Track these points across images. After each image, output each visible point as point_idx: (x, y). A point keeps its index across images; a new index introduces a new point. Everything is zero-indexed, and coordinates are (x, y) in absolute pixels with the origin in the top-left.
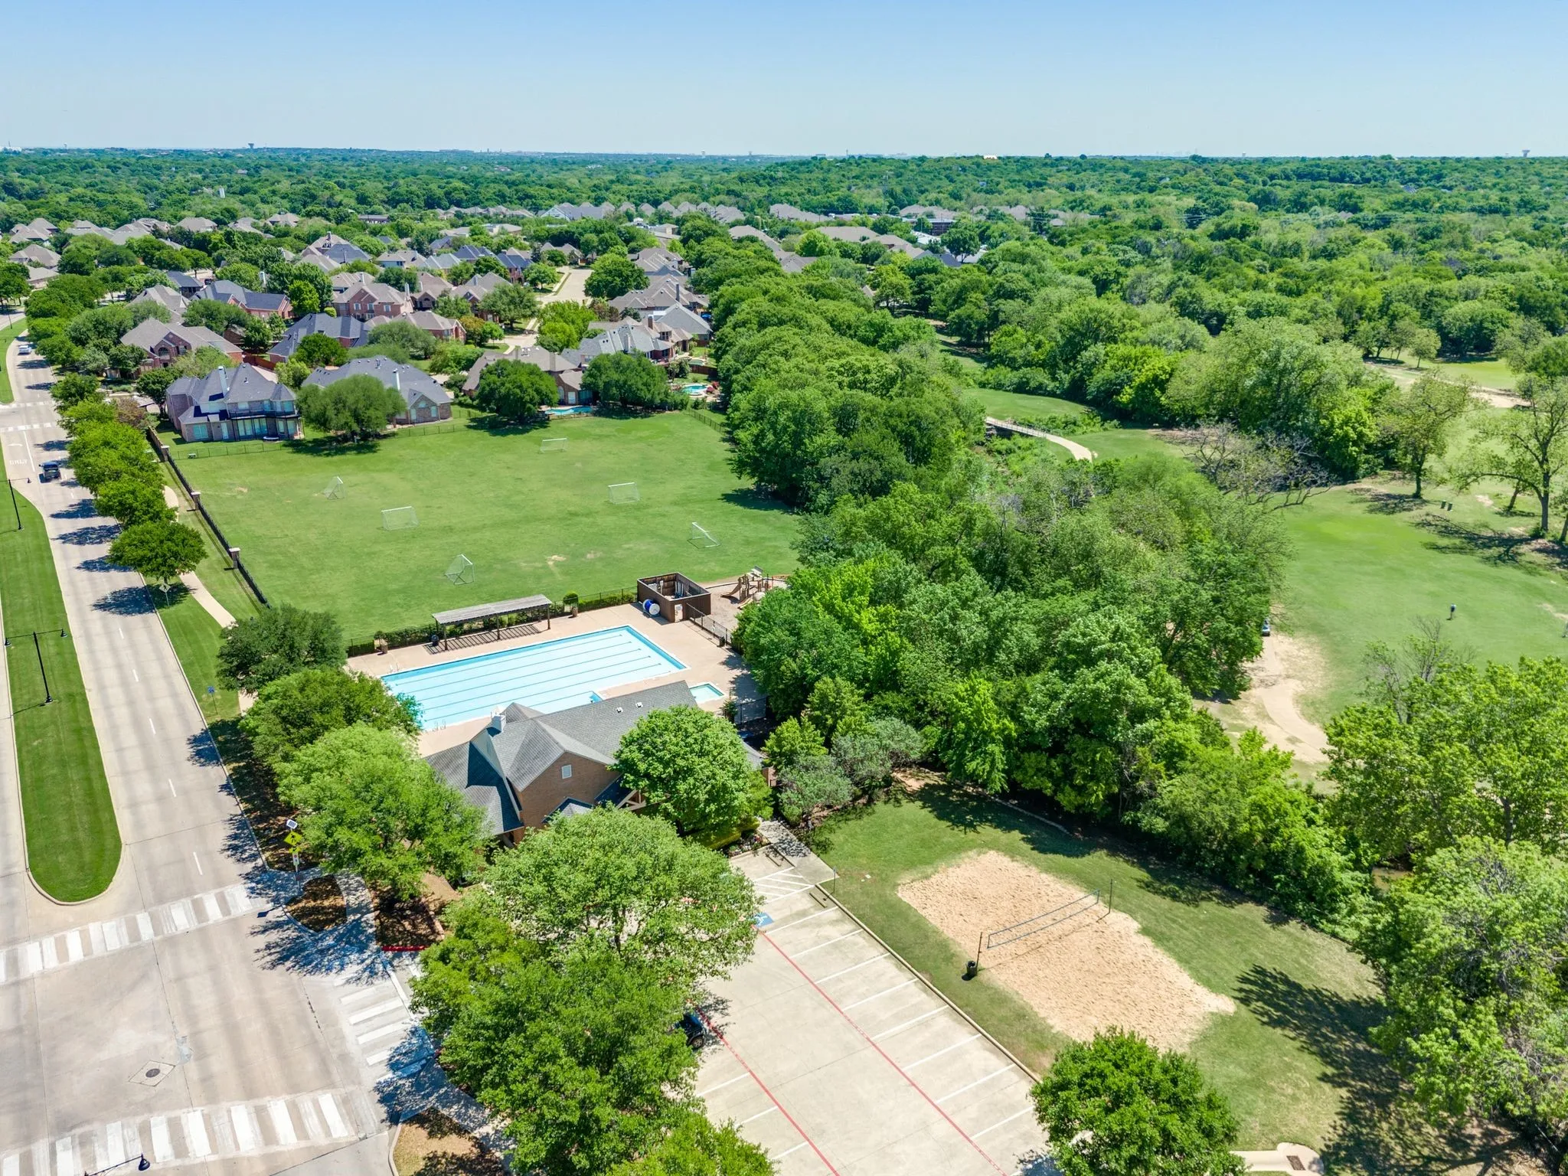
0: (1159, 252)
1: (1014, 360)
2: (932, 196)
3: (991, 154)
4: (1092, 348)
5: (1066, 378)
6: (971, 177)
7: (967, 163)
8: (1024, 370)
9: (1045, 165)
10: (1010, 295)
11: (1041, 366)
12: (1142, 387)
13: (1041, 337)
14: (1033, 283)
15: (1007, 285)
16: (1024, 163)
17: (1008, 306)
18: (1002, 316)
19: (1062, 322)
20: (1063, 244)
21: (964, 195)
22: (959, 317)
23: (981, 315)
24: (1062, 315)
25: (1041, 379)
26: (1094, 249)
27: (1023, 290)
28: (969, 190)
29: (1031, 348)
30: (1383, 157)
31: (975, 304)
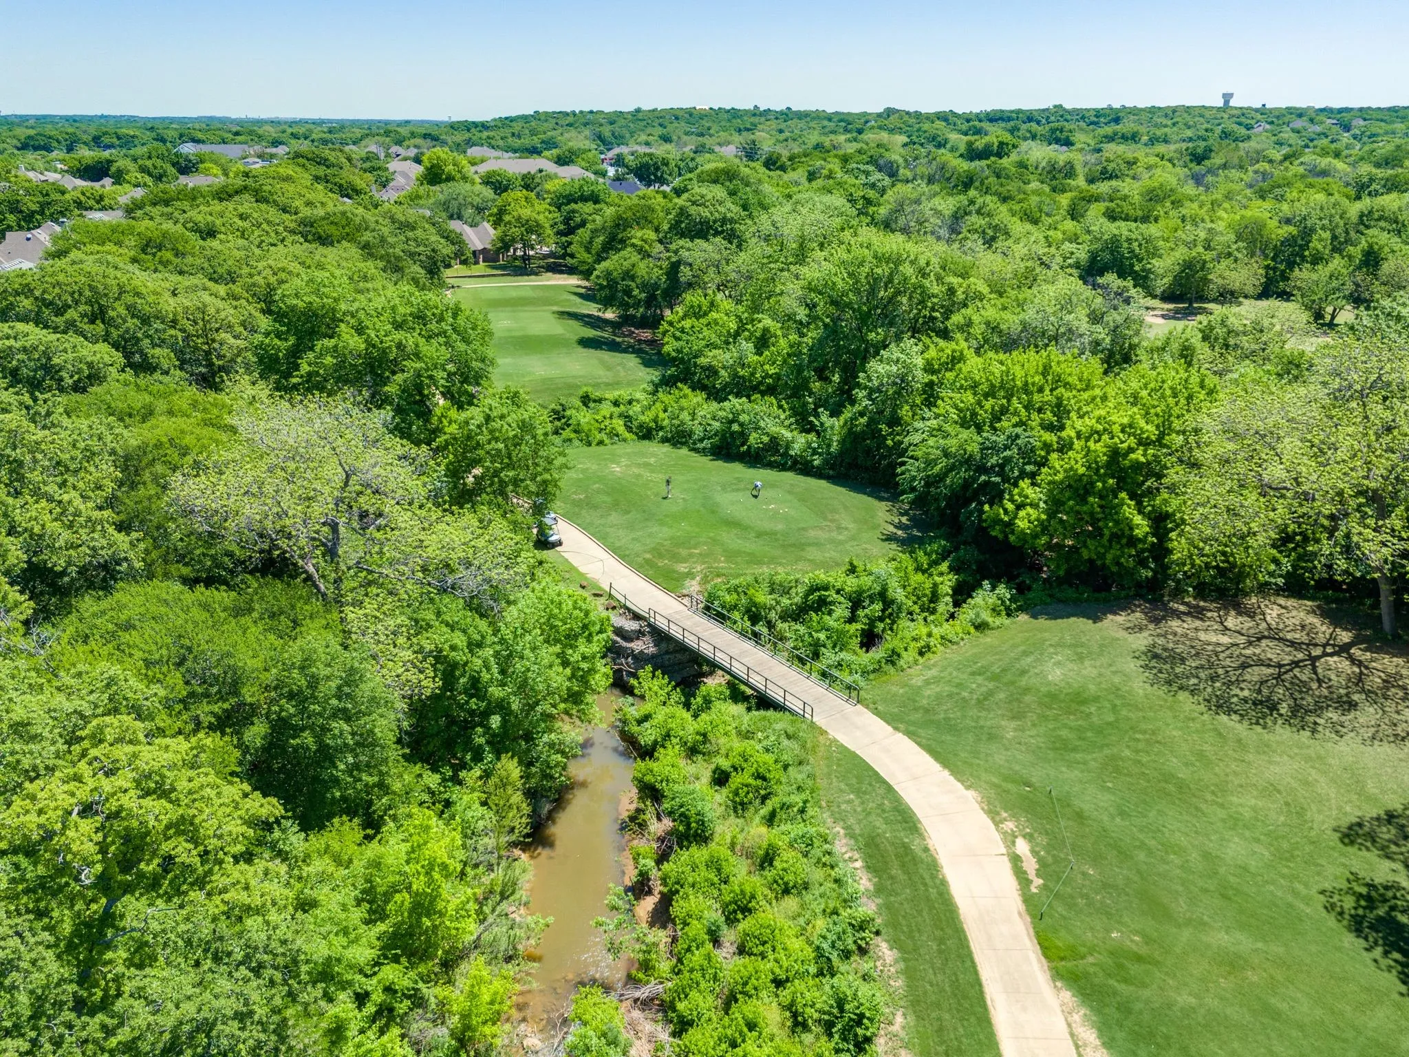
0: (909, 175)
1: (712, 371)
2: (643, 137)
3: (703, 105)
4: (893, 352)
5: (834, 425)
6: (683, 124)
7: (680, 114)
8: (735, 403)
9: (754, 115)
10: (702, 230)
11: (771, 391)
12: (1078, 488)
13: (767, 322)
14: (745, 208)
15: (693, 210)
16: (734, 114)
17: (698, 252)
18: (685, 274)
19: (810, 288)
20: (783, 168)
21: (675, 138)
22: (608, 273)
23: (650, 271)
24: (810, 272)
25: (774, 429)
26: (825, 172)
27: (724, 221)
28: (681, 134)
29: (748, 347)
30: (1055, 106)
31: (640, 251)
